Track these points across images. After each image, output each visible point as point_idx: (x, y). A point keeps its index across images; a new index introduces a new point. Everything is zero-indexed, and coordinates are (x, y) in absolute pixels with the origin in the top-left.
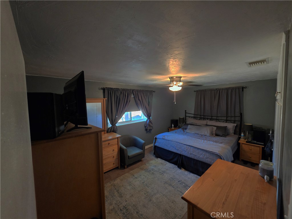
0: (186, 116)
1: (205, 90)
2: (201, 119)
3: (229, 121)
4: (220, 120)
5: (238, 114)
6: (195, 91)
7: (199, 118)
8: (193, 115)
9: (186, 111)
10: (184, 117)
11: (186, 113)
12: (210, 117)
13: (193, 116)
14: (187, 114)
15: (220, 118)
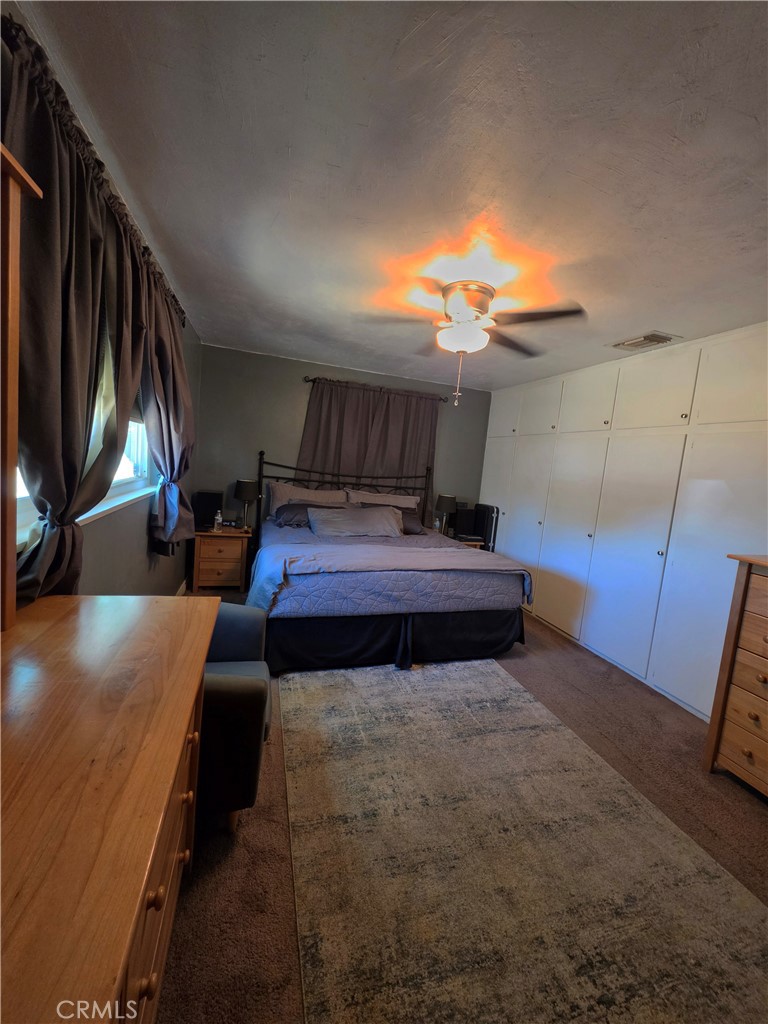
0: (261, 475)
1: (347, 383)
2: (321, 485)
3: (402, 492)
4: (379, 489)
5: (422, 471)
6: (306, 380)
7: (317, 484)
8: (294, 471)
9: (262, 454)
10: (255, 478)
11: (262, 462)
12: (353, 480)
13: (291, 474)
14: (265, 466)
15: (381, 482)
